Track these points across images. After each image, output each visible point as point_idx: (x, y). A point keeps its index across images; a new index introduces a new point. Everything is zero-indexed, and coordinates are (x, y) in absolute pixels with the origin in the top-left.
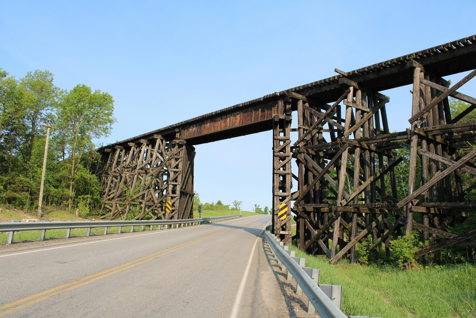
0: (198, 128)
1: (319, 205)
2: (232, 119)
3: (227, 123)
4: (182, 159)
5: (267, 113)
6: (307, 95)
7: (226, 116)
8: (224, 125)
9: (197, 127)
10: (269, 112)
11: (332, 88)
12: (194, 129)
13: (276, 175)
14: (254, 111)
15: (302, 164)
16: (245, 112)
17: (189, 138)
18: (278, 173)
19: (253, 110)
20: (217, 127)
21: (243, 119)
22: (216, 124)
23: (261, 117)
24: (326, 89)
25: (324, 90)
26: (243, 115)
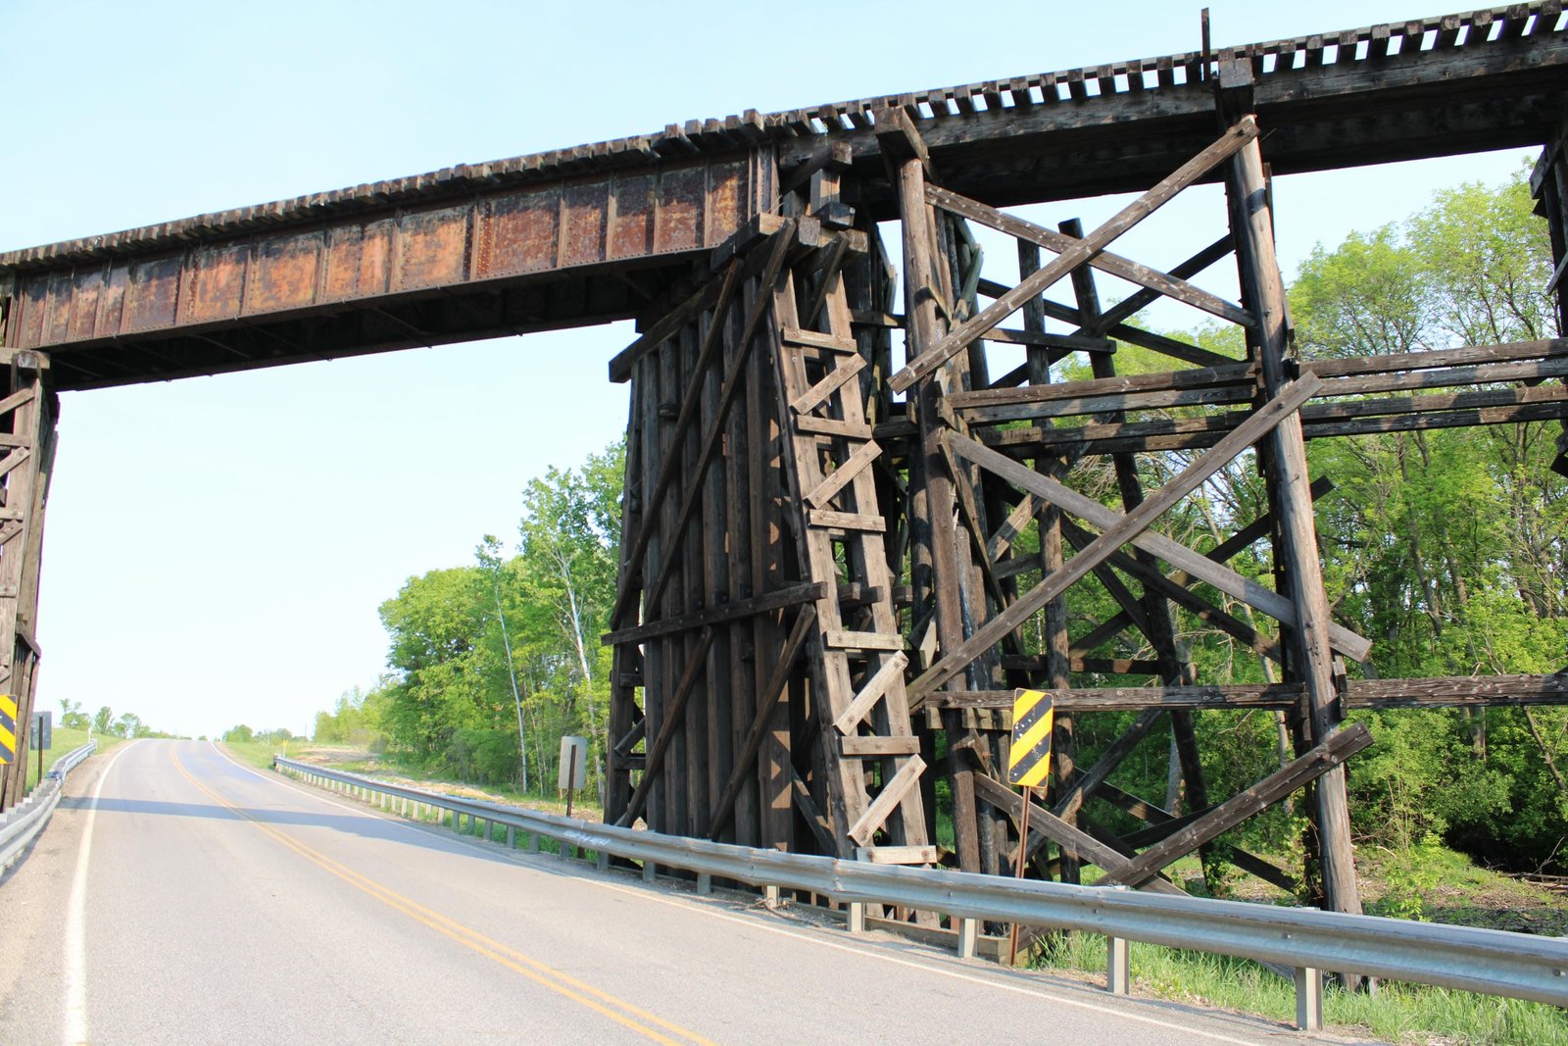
0: (145, 288)
1: (1099, 696)
2: (408, 247)
3: (365, 262)
4: (26, 453)
5: (666, 222)
6: (939, 142)
7: (355, 229)
8: (349, 275)
9: (134, 279)
10: (677, 216)
11: (1105, 117)
12: (113, 292)
13: (817, 536)
14: (571, 206)
15: (945, 481)
16: (500, 212)
17: (73, 338)
18: (826, 528)
19: (563, 202)
20: (290, 283)
21: (487, 244)
22: (287, 272)
23: (617, 236)
24: (1061, 119)
25: (1051, 127)
26: (488, 224)
